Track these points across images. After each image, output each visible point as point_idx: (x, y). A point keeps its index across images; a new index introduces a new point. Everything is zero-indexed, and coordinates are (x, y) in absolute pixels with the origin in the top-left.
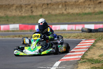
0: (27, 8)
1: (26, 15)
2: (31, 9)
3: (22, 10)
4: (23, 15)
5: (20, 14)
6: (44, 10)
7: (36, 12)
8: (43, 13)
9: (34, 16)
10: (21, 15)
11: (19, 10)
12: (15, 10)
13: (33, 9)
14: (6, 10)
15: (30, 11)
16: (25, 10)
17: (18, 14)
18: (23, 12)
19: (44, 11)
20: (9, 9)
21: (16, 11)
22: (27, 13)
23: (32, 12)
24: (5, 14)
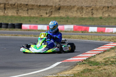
0: (87, 10)
1: (87, 16)
2: (92, 11)
3: (83, 12)
4: (83, 16)
5: (80, 16)
6: (104, 12)
7: (96, 14)
8: (103, 15)
9: (94, 18)
10: (82, 17)
11: (80, 12)
12: (76, 11)
13: (94, 11)
14: (68, 11)
15: (91, 13)
16: (86, 12)
17: (79, 16)
18: (83, 14)
19: (104, 14)
20: (70, 10)
21: (77, 13)
22: (87, 15)
23: (92, 14)
24: (66, 15)
